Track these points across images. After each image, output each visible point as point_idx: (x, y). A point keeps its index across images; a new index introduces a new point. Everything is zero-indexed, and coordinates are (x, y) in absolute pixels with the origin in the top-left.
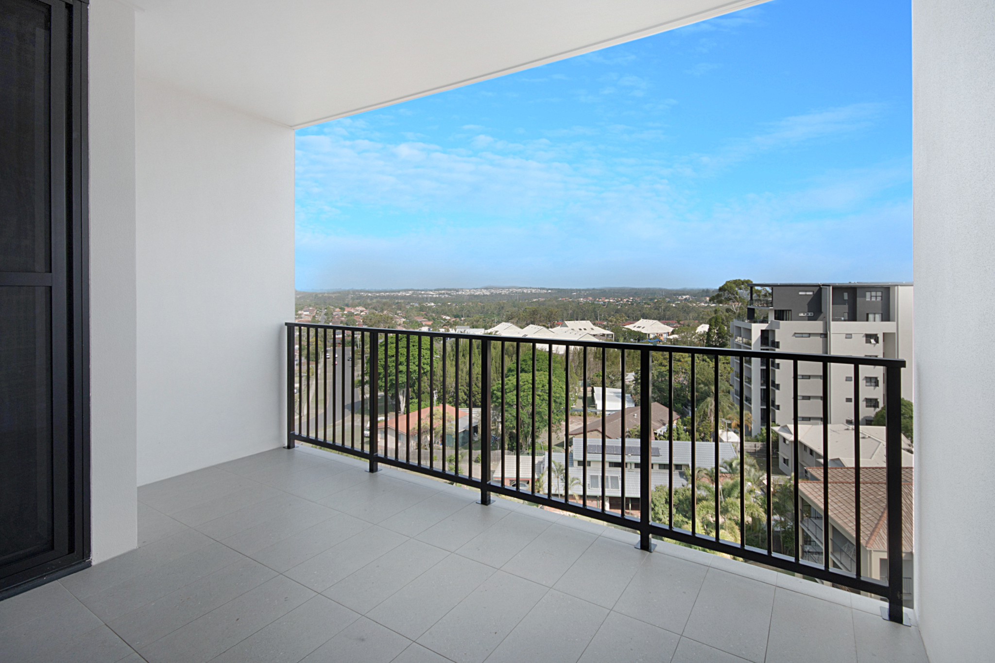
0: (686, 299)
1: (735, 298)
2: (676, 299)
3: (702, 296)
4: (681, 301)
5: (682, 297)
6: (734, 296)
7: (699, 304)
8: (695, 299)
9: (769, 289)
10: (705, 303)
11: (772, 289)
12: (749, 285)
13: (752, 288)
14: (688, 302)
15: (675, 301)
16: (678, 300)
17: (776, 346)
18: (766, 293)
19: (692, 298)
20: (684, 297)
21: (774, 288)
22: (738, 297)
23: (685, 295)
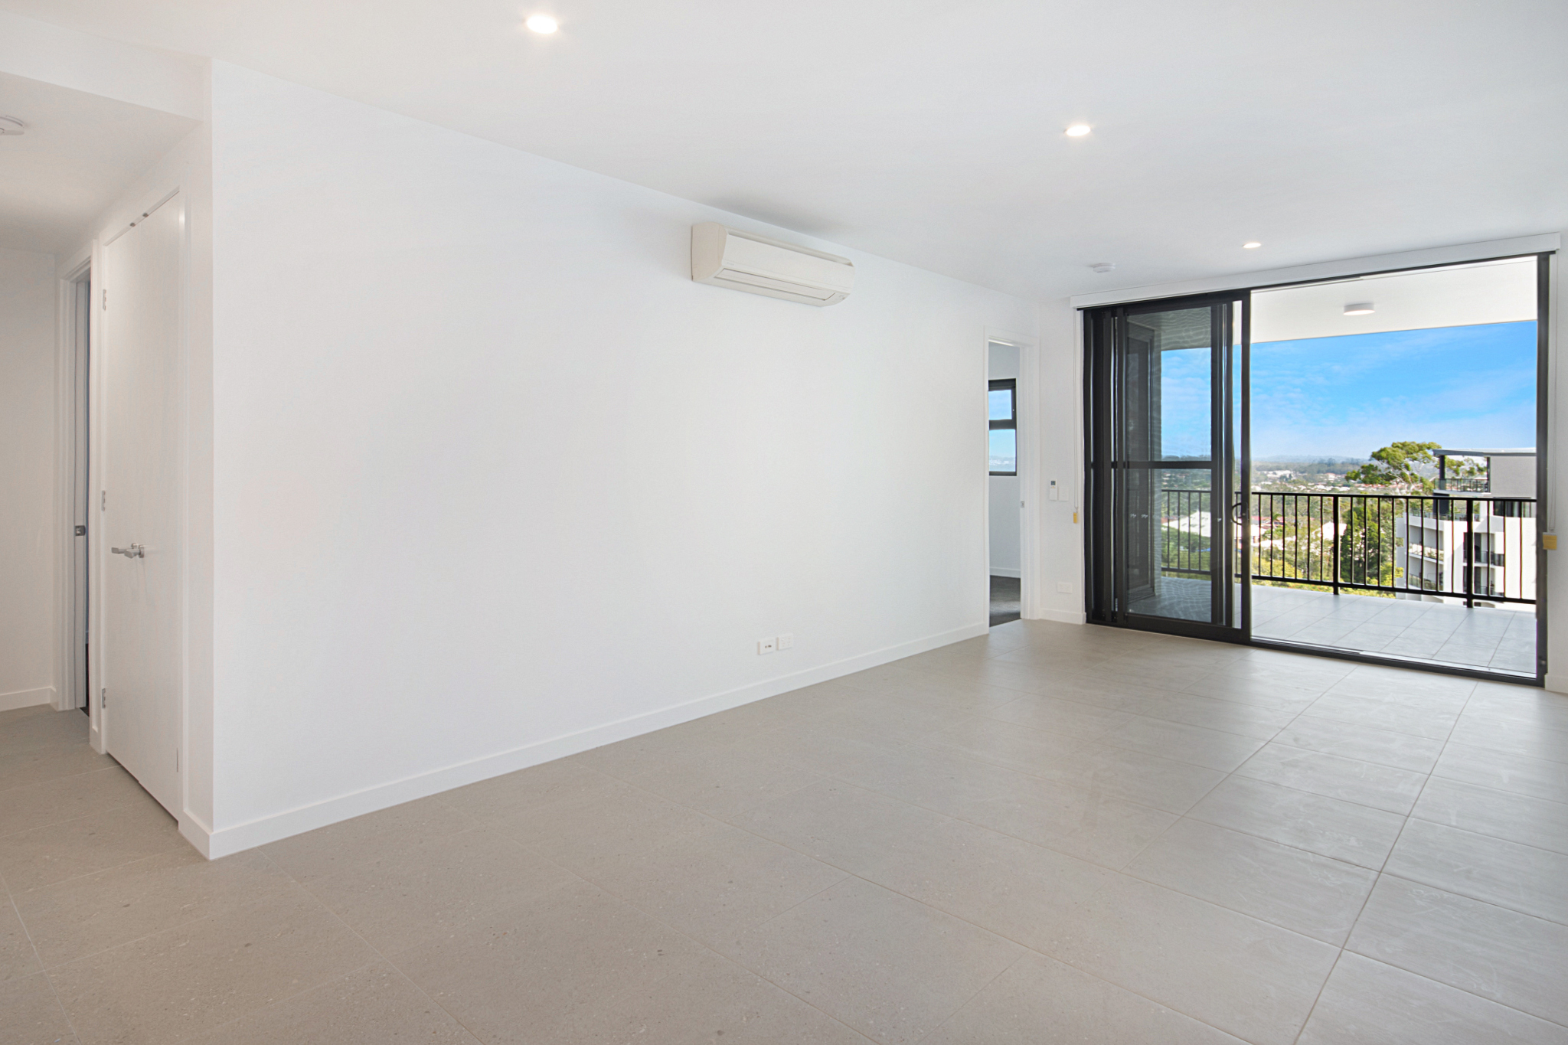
0: (1282, 477)
1: (1403, 476)
2: (1262, 477)
3: (1319, 472)
4: (1274, 481)
5: (1275, 474)
6: (1399, 472)
7: (1312, 486)
8: (1304, 477)
9: (1481, 462)
10: (1325, 485)
11: (1488, 460)
12: (1436, 453)
13: (1442, 458)
14: (1289, 483)
15: (1261, 481)
16: (1266, 479)
17: (1497, 563)
18: (1472, 469)
19: (1296, 476)
20: (1280, 473)
21: (1492, 458)
22: (1408, 473)
23: (1279, 469)
